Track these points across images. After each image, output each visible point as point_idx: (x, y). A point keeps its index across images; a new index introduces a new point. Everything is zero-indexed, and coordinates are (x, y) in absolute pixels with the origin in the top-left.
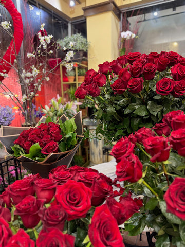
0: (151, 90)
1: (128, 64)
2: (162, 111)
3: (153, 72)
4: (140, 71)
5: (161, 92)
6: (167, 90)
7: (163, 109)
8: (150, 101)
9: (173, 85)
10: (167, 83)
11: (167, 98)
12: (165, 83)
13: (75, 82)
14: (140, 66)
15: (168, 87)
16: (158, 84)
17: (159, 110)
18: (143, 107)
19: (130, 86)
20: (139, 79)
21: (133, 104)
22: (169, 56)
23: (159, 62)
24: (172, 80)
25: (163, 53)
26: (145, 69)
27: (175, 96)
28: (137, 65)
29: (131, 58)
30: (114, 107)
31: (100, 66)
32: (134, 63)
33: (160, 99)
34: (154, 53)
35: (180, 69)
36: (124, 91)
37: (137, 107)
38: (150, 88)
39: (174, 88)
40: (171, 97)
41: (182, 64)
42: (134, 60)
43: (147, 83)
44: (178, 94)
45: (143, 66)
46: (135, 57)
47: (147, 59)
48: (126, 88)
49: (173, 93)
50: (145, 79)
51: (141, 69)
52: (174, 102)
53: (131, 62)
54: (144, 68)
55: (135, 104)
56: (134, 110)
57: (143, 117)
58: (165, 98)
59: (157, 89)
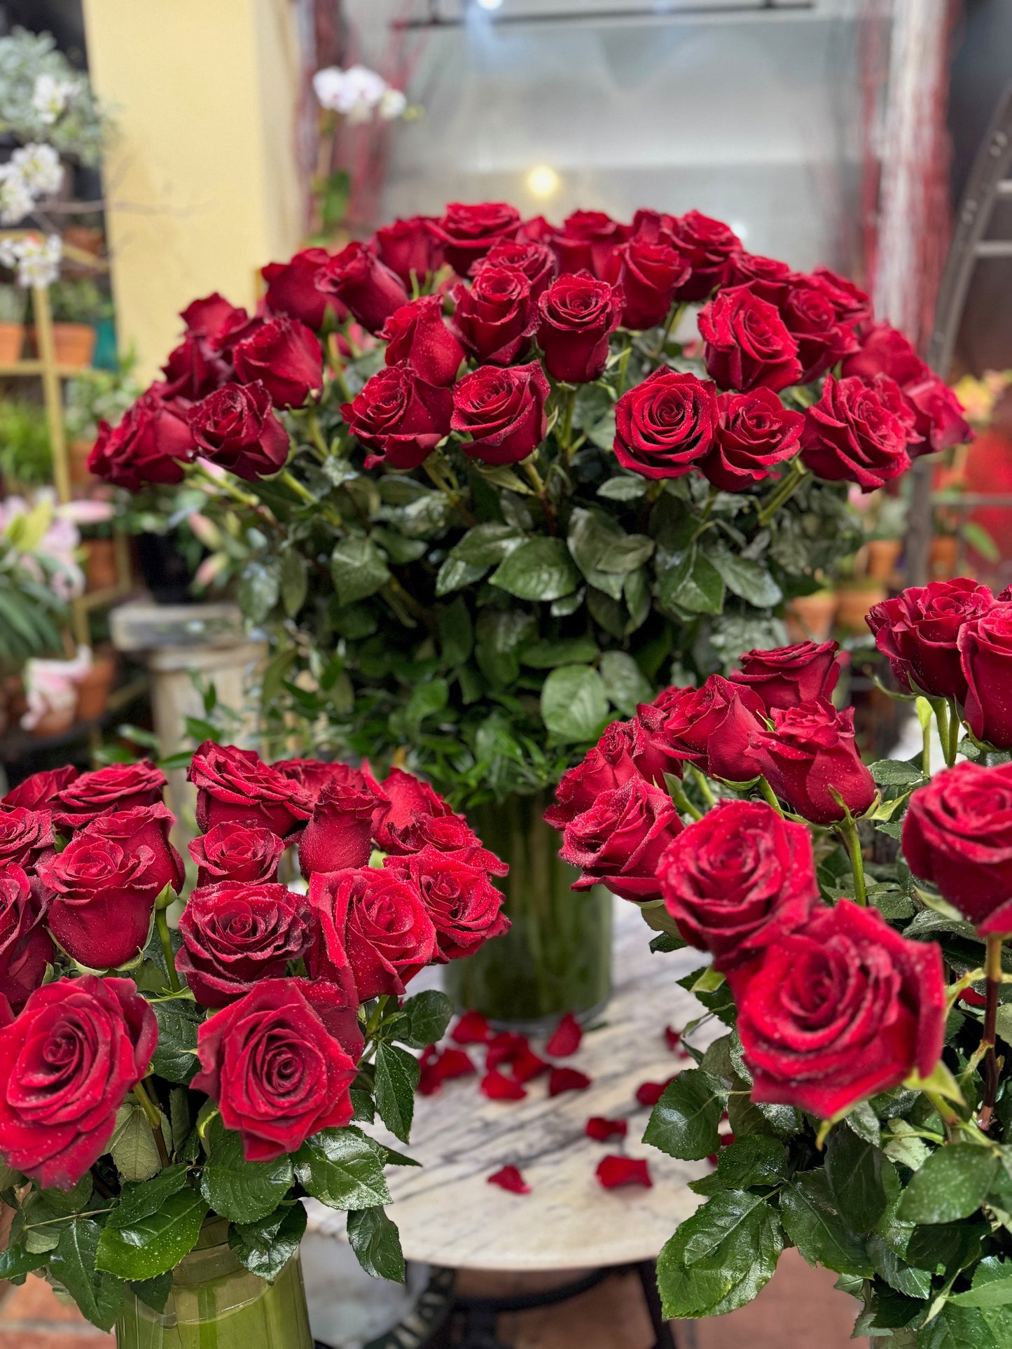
0: (588, 445)
1: (445, 273)
2: (648, 569)
3: (598, 333)
4: (522, 323)
5: (641, 455)
6: (676, 449)
7: (652, 558)
8: (584, 507)
9: (714, 418)
10: (680, 406)
11: (678, 490)
12: (665, 402)
13: (28, 368)
14: (518, 291)
15: (683, 427)
16: (626, 413)
17: (631, 561)
18: (546, 545)
19: (469, 419)
20: (520, 374)
21: (488, 530)
22: (687, 238)
23: (629, 274)
24: (706, 385)
25: (645, 218)
26: (553, 312)
27: (721, 482)
28: (500, 284)
29: (459, 234)
30: (378, 545)
31: (271, 273)
32: (480, 267)
33: (637, 500)
34: (591, 215)
35: (750, 319)
36: (430, 449)
37: (511, 546)
38: (577, 433)
39: (719, 433)
40: (700, 485)
41: (756, 289)
42: (481, 252)
43: (565, 401)
44: (739, 471)
45: (536, 291)
46: (487, 232)
47: (553, 245)
48: (445, 430)
49: (709, 465)
50: (554, 376)
51: (526, 309)
52: (714, 515)
53: (461, 262)
54: (542, 304)
55: (501, 530)
56: (492, 570)
57: (547, 605)
58: (665, 493)
59: (619, 440)
